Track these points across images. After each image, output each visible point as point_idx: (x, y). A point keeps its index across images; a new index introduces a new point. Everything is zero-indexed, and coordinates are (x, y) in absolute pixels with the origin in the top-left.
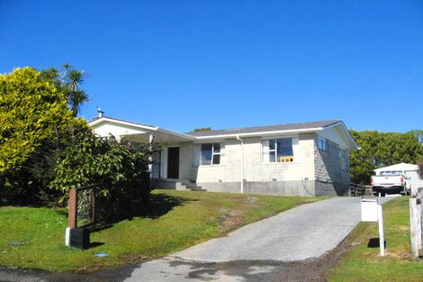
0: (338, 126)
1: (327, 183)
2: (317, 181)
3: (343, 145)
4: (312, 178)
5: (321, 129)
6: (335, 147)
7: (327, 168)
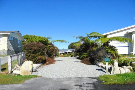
0: (18, 33)
1: (12, 51)
2: (8, 50)
3: (20, 39)
4: (6, 49)
5: (10, 33)
6: (17, 40)
7: (12, 46)
